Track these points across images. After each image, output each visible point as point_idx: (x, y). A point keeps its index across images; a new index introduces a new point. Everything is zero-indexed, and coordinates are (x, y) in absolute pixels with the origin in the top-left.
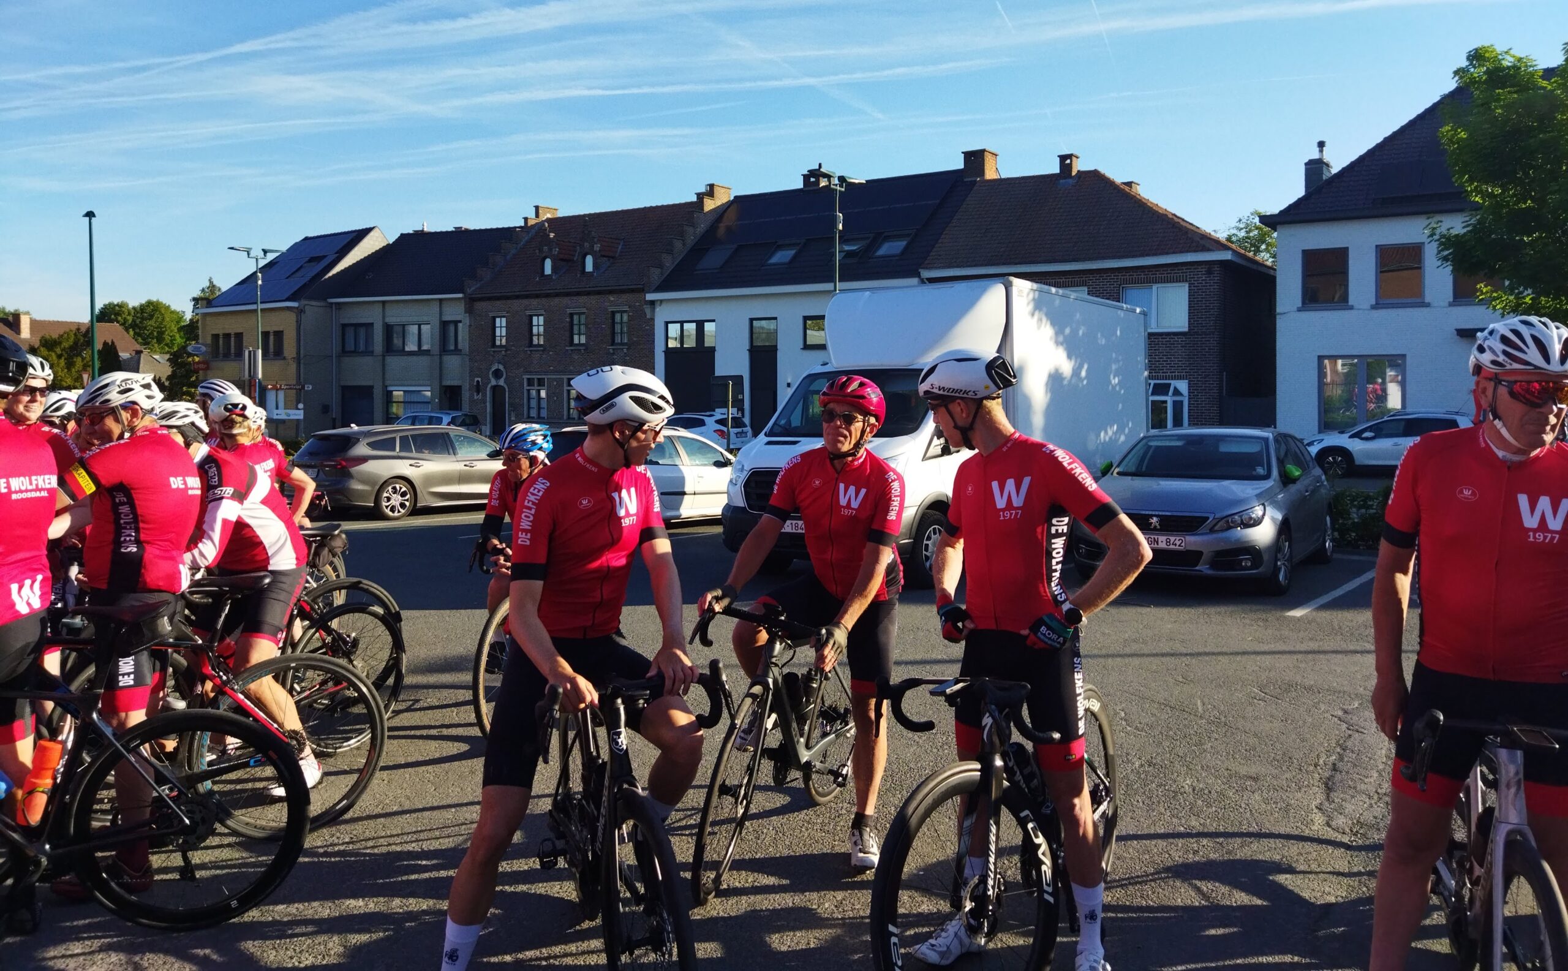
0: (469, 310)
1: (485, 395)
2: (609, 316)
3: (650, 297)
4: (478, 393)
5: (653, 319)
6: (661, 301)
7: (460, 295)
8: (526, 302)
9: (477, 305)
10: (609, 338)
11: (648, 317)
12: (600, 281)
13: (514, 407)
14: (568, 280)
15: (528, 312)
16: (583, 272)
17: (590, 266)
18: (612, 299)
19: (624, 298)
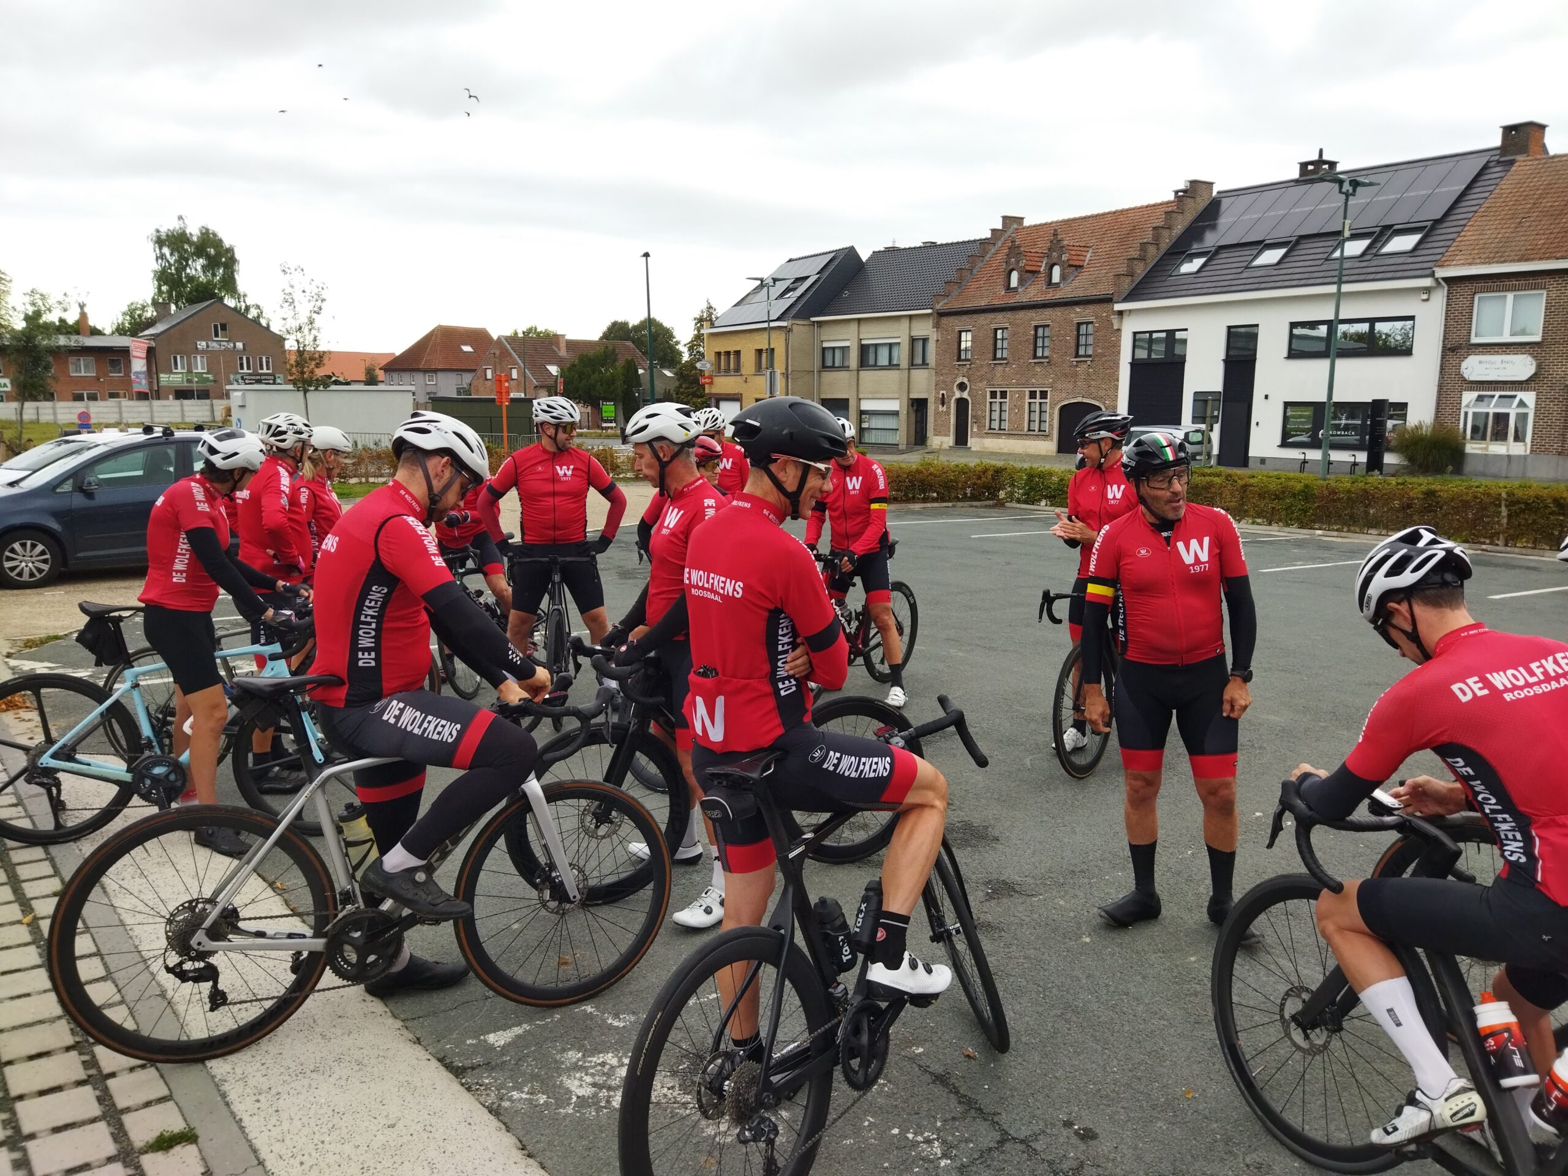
0: (937, 326)
1: (949, 408)
2: (1075, 328)
3: (1118, 307)
4: (943, 404)
5: (1119, 330)
6: (1130, 311)
7: (929, 311)
8: (991, 316)
9: (945, 320)
10: (1073, 351)
11: (1115, 327)
12: (1067, 292)
13: (977, 420)
14: (1034, 292)
15: (993, 326)
16: (1050, 283)
17: (1056, 276)
18: (1078, 310)
19: (1090, 309)
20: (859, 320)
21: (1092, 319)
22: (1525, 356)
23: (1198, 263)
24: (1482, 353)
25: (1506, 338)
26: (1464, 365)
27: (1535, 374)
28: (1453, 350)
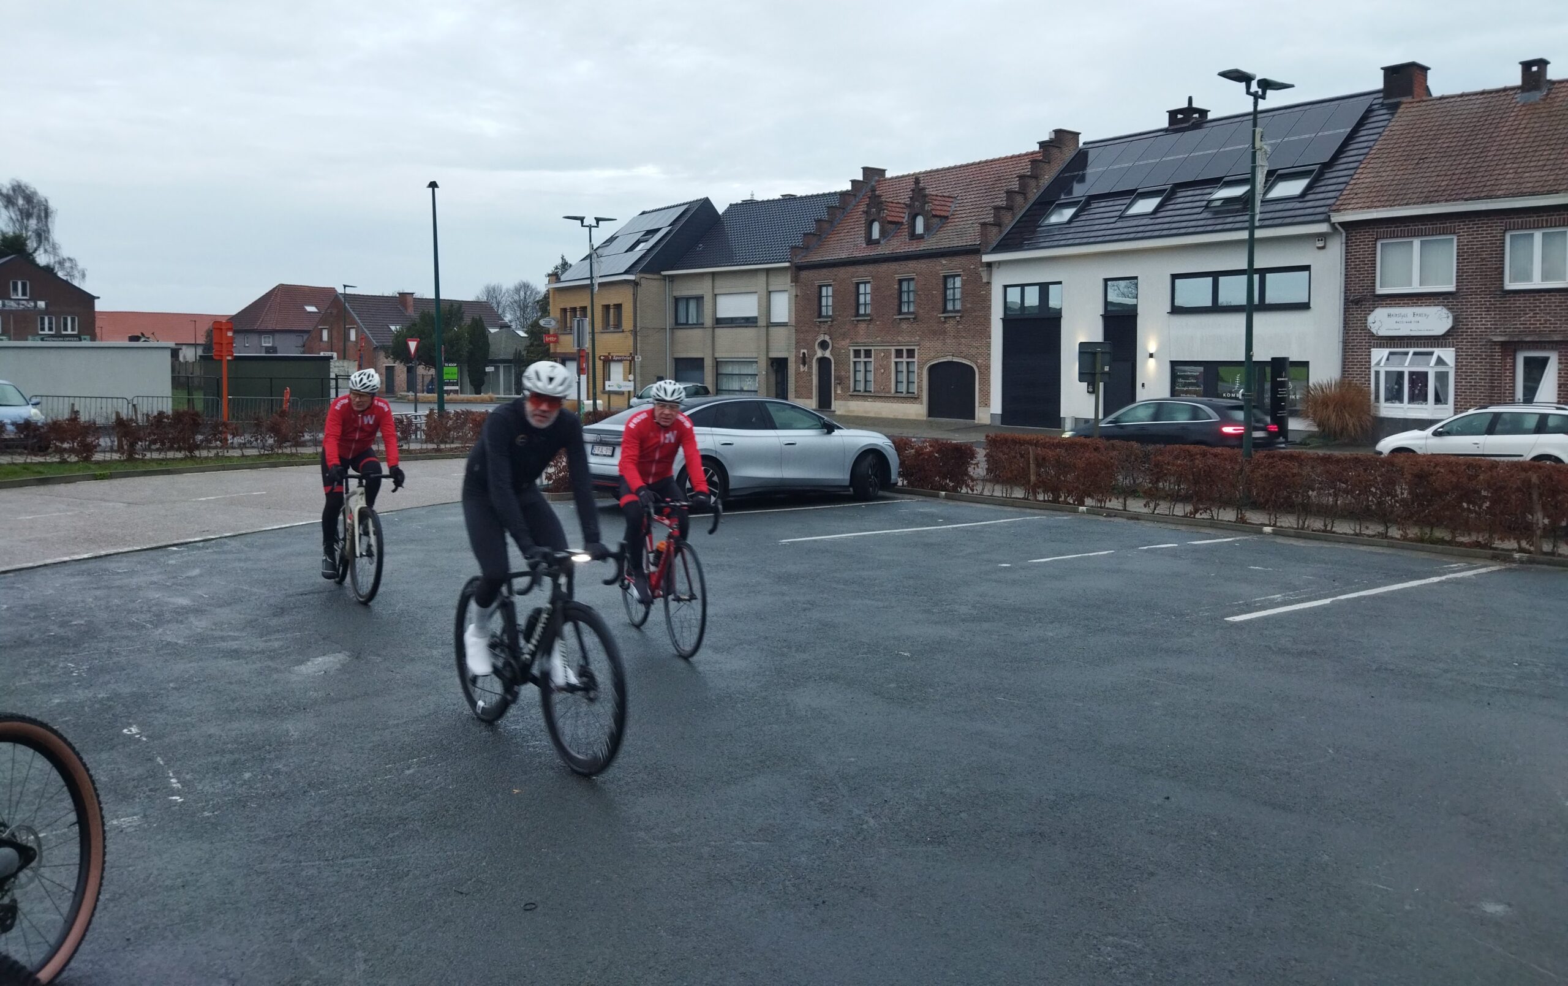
0: (795, 280)
1: (810, 368)
2: (941, 281)
3: (986, 258)
4: (804, 364)
5: (989, 283)
6: (1000, 263)
7: (787, 264)
8: (851, 269)
9: (804, 274)
10: (940, 305)
11: (985, 280)
12: (931, 244)
13: (840, 380)
14: (899, 245)
15: (855, 280)
16: (913, 236)
17: (920, 228)
18: (944, 262)
19: (957, 261)
20: (713, 274)
21: (959, 272)
22: (1439, 308)
23: (1068, 213)
24: (1390, 306)
25: (1416, 288)
26: (1371, 318)
27: (1453, 328)
28: (1357, 302)
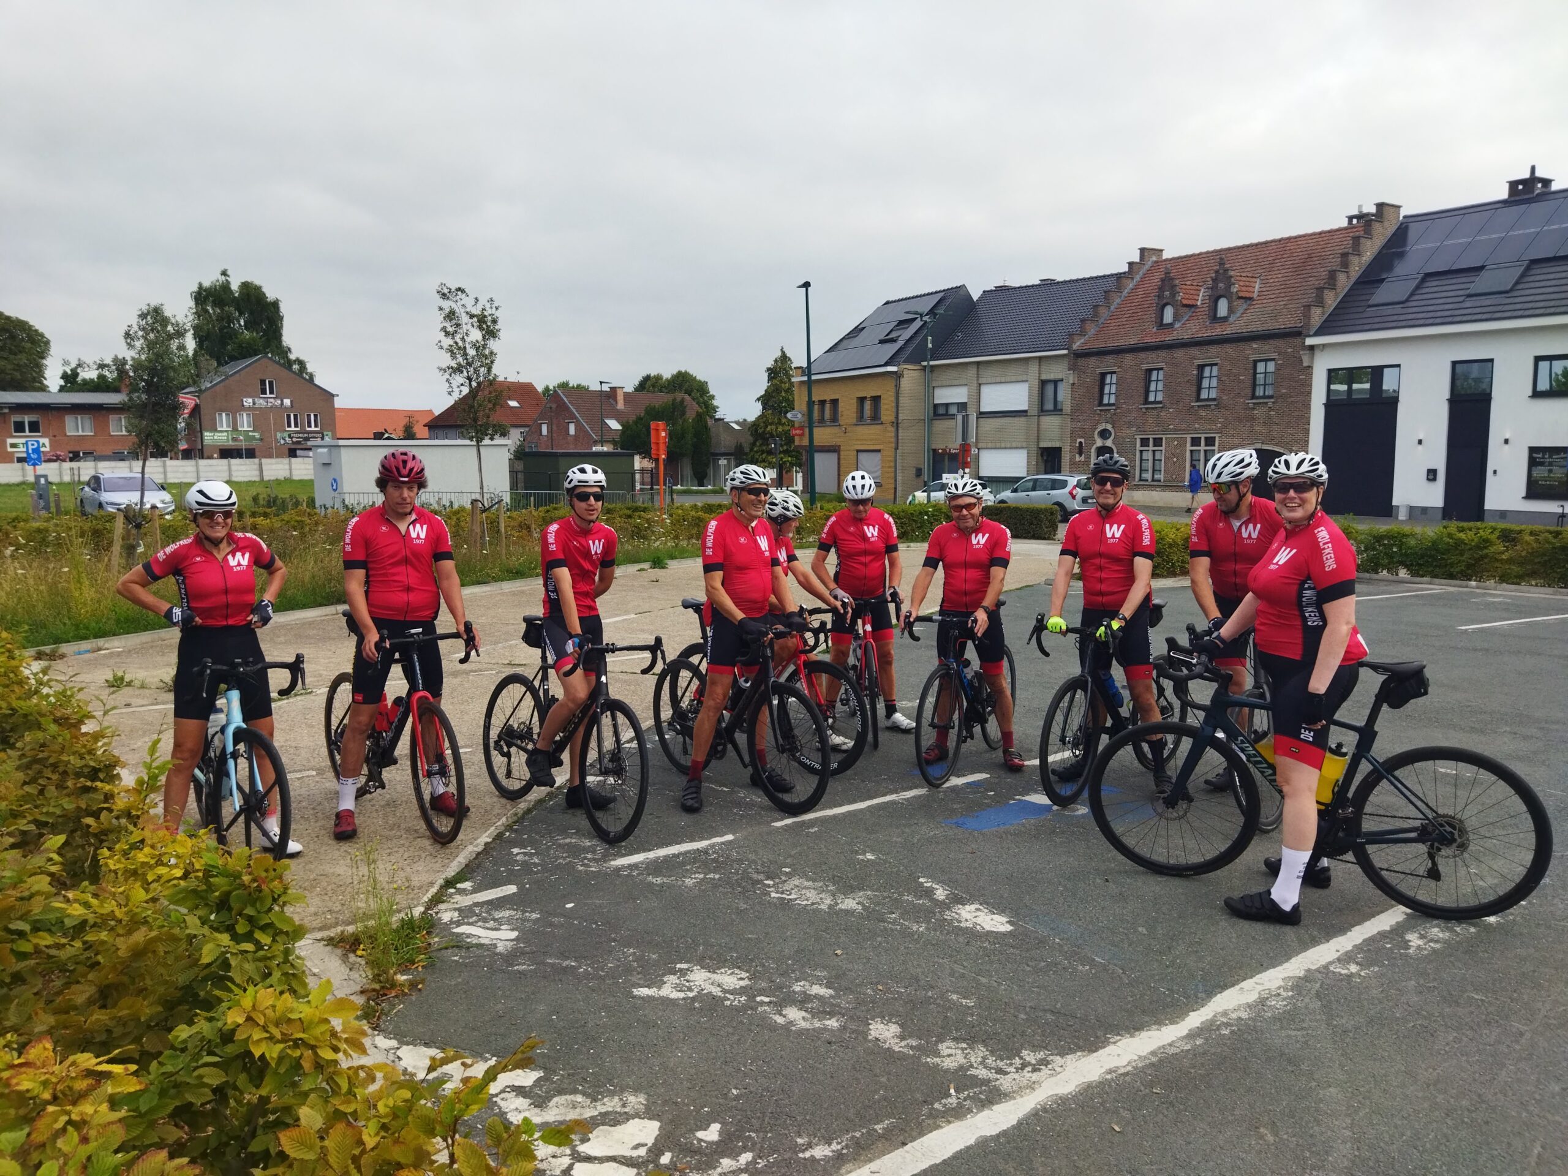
0: (1073, 367)
2: (1251, 365)
3: (1309, 341)
4: (1080, 453)
5: (1310, 367)
6: (1324, 346)
7: (1065, 352)
8: (1142, 355)
9: (1083, 362)
10: (1249, 391)
11: (1305, 364)
12: (1237, 327)
14: (1192, 328)
15: (1145, 367)
16: (1214, 318)
17: (1223, 310)
18: (1255, 346)
19: (1272, 344)
20: (978, 363)
21: (1274, 355)
